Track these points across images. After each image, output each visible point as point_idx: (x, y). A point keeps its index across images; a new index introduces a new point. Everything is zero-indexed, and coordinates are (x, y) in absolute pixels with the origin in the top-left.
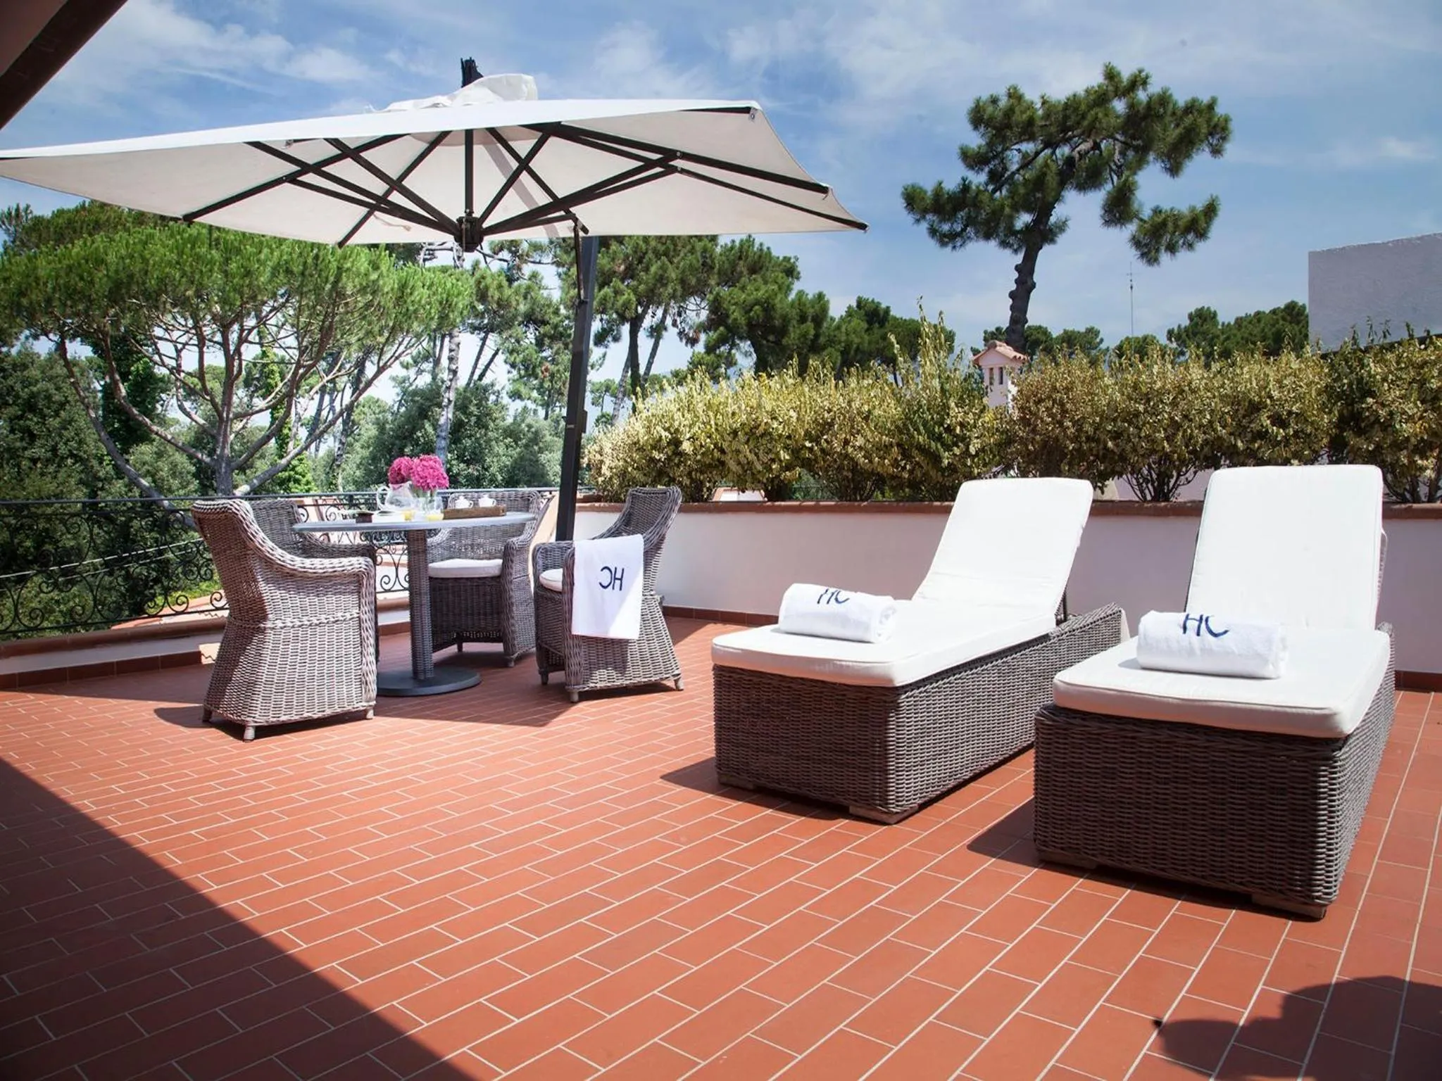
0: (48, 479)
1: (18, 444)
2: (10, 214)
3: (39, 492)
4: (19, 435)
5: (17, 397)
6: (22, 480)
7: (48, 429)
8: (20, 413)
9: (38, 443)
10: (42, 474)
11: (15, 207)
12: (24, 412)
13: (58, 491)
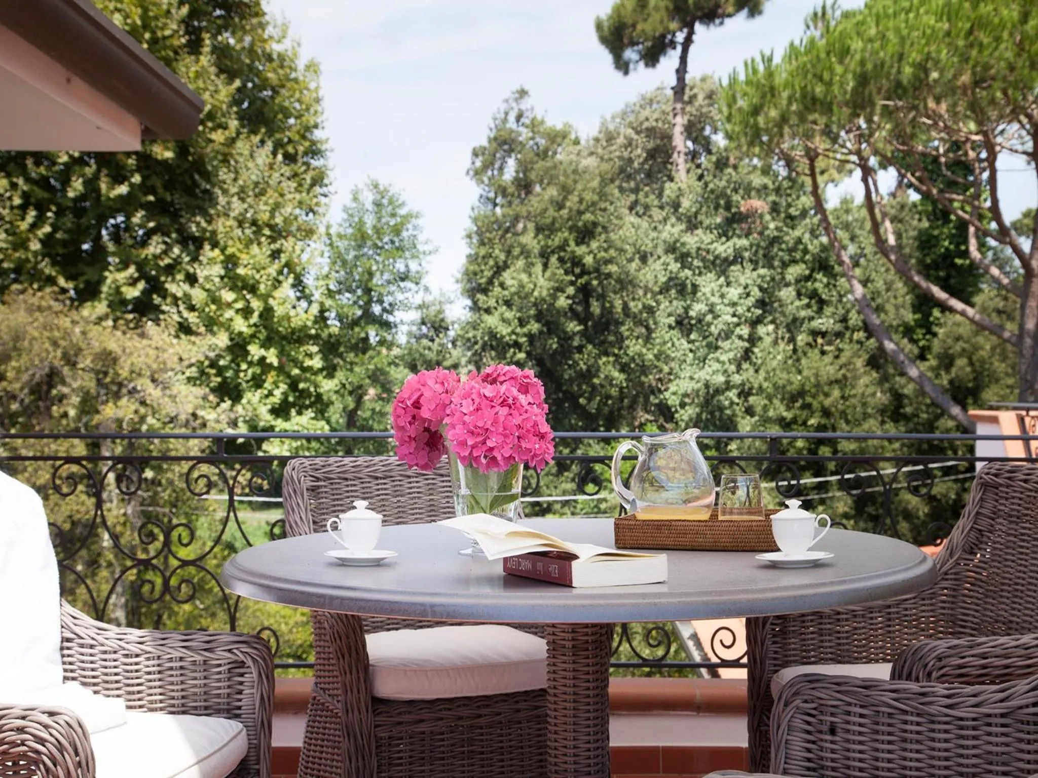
0: (828, 359)
1: (803, 313)
2: (815, 14)
3: (817, 375)
4: (806, 301)
5: (806, 251)
6: (798, 360)
7: (839, 293)
8: (807, 272)
9: (828, 310)
10: (823, 353)
11: (821, 4)
12: (813, 270)
13: (839, 376)
